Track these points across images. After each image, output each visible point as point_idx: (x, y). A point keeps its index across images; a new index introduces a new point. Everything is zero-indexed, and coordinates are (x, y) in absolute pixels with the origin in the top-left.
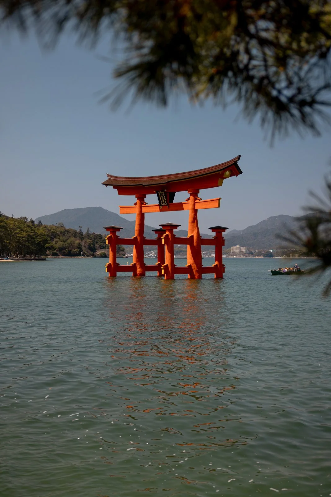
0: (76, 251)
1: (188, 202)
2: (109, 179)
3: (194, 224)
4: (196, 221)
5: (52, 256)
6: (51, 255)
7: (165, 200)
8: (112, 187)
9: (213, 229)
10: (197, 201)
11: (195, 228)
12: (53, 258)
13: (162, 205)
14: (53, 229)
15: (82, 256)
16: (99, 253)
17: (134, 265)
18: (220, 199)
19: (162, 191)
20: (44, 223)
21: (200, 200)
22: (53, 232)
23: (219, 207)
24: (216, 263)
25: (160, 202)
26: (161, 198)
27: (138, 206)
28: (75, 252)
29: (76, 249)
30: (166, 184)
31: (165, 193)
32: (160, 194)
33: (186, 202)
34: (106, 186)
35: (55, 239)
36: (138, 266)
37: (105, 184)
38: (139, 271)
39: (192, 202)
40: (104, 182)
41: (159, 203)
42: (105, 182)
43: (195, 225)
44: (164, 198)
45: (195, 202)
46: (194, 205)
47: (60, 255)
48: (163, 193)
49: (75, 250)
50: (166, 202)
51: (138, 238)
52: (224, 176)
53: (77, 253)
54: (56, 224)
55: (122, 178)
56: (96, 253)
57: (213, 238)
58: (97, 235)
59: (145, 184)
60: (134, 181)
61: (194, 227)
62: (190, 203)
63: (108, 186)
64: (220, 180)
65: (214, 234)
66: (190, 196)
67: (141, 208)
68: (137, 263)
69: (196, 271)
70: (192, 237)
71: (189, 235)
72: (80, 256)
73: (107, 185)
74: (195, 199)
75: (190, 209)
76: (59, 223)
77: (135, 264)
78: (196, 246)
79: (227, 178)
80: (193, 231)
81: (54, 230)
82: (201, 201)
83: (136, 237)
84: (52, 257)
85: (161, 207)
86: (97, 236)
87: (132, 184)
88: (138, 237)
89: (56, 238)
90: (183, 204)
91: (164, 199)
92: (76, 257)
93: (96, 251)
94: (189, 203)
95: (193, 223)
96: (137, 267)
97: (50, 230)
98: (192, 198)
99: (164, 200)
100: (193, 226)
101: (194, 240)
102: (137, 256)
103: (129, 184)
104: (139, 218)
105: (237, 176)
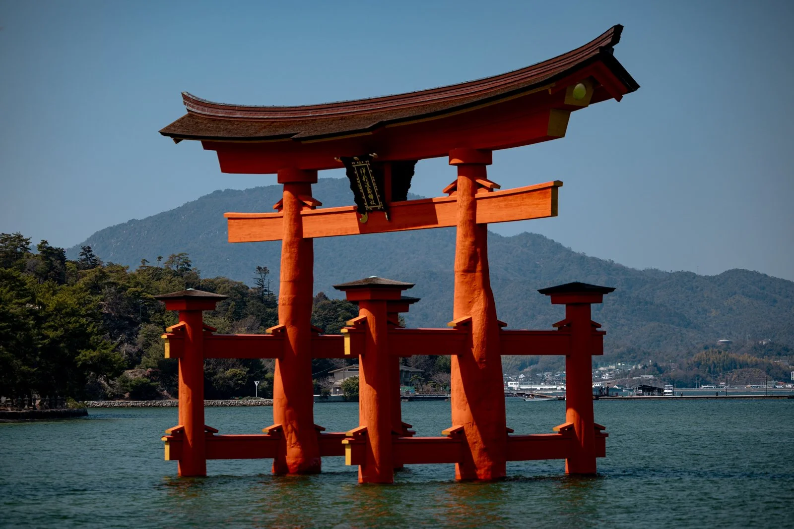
0: (235, 375)
1: (453, 196)
2: (191, 115)
3: (474, 279)
4: (479, 268)
5: (132, 397)
6: (127, 395)
7: (376, 190)
8: (199, 143)
9: (556, 293)
10: (481, 193)
11: (476, 292)
12: (146, 407)
13: (367, 207)
14: (137, 284)
15: (260, 395)
16: (338, 383)
17: (277, 434)
18: (558, 184)
19: (363, 158)
20: (106, 257)
21: (491, 190)
22: (137, 295)
23: (554, 213)
24: (569, 418)
25: (358, 199)
26: (363, 183)
27: (286, 212)
28: (231, 379)
29: (233, 367)
30: (370, 133)
31: (374, 163)
32: (359, 168)
33: (446, 197)
34: (177, 141)
35: (142, 325)
36: (291, 439)
37: (172, 135)
38: (292, 453)
39: (465, 198)
40: (167, 128)
41: (356, 200)
42: (173, 125)
43: (478, 283)
44: (371, 184)
45: (477, 196)
46: (472, 207)
47: (165, 393)
48: (367, 164)
49: (229, 373)
50: (378, 196)
51: (290, 332)
52: (567, 101)
53: (236, 384)
54: (160, 258)
55: (234, 108)
56: (331, 380)
57: (556, 329)
58: (334, 303)
59: (302, 133)
60: (272, 122)
61: (474, 290)
62: (459, 199)
63: (184, 142)
64: (554, 117)
65: (559, 313)
66: (459, 174)
67: (297, 221)
68: (287, 426)
69: (482, 452)
70: (466, 325)
71: (458, 318)
72: (252, 395)
73: (177, 138)
74: (476, 187)
75: (458, 223)
76: (174, 256)
77: (279, 429)
78: (481, 359)
79: (585, 107)
80: (469, 305)
81: (139, 289)
82: (496, 192)
83: (283, 329)
84: (131, 403)
85: (365, 218)
86: (335, 309)
87: (261, 134)
88: (288, 330)
89: (149, 322)
90: (437, 206)
91: (372, 188)
92: (232, 402)
93: (332, 374)
94: (455, 201)
95: (469, 275)
96: (288, 439)
97: (124, 288)
98: (463, 182)
99: (373, 193)
100: (469, 283)
101: (474, 337)
102: (284, 401)
103: (251, 133)
104: (290, 257)
105: (619, 100)
